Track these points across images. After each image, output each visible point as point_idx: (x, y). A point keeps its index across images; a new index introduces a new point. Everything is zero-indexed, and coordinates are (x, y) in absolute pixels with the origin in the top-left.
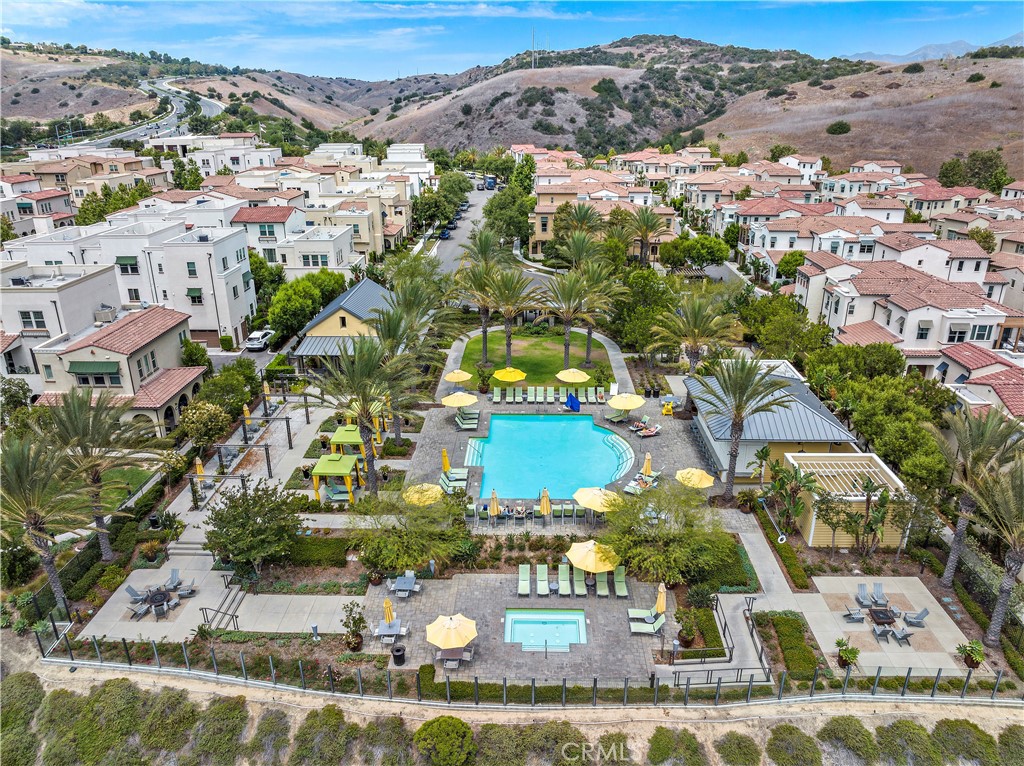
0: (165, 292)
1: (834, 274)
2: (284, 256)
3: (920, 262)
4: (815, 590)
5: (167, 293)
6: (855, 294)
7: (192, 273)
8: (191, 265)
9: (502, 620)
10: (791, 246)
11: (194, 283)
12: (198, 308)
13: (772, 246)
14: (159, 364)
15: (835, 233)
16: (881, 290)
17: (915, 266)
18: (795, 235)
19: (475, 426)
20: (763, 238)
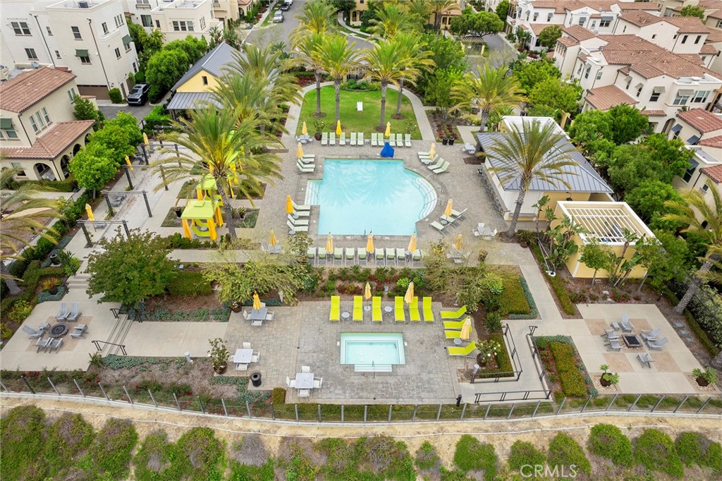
0: (57, 52)
1: (586, 45)
2: (158, 22)
3: (654, 37)
4: (579, 316)
5: (60, 53)
6: (604, 63)
7: (78, 36)
8: (75, 29)
9: (338, 343)
10: (549, 20)
11: (81, 45)
12: (86, 66)
13: (535, 20)
14: (51, 119)
15: (583, 10)
16: (625, 60)
17: (649, 39)
18: (553, 11)
19: (312, 170)
20: (528, 13)
